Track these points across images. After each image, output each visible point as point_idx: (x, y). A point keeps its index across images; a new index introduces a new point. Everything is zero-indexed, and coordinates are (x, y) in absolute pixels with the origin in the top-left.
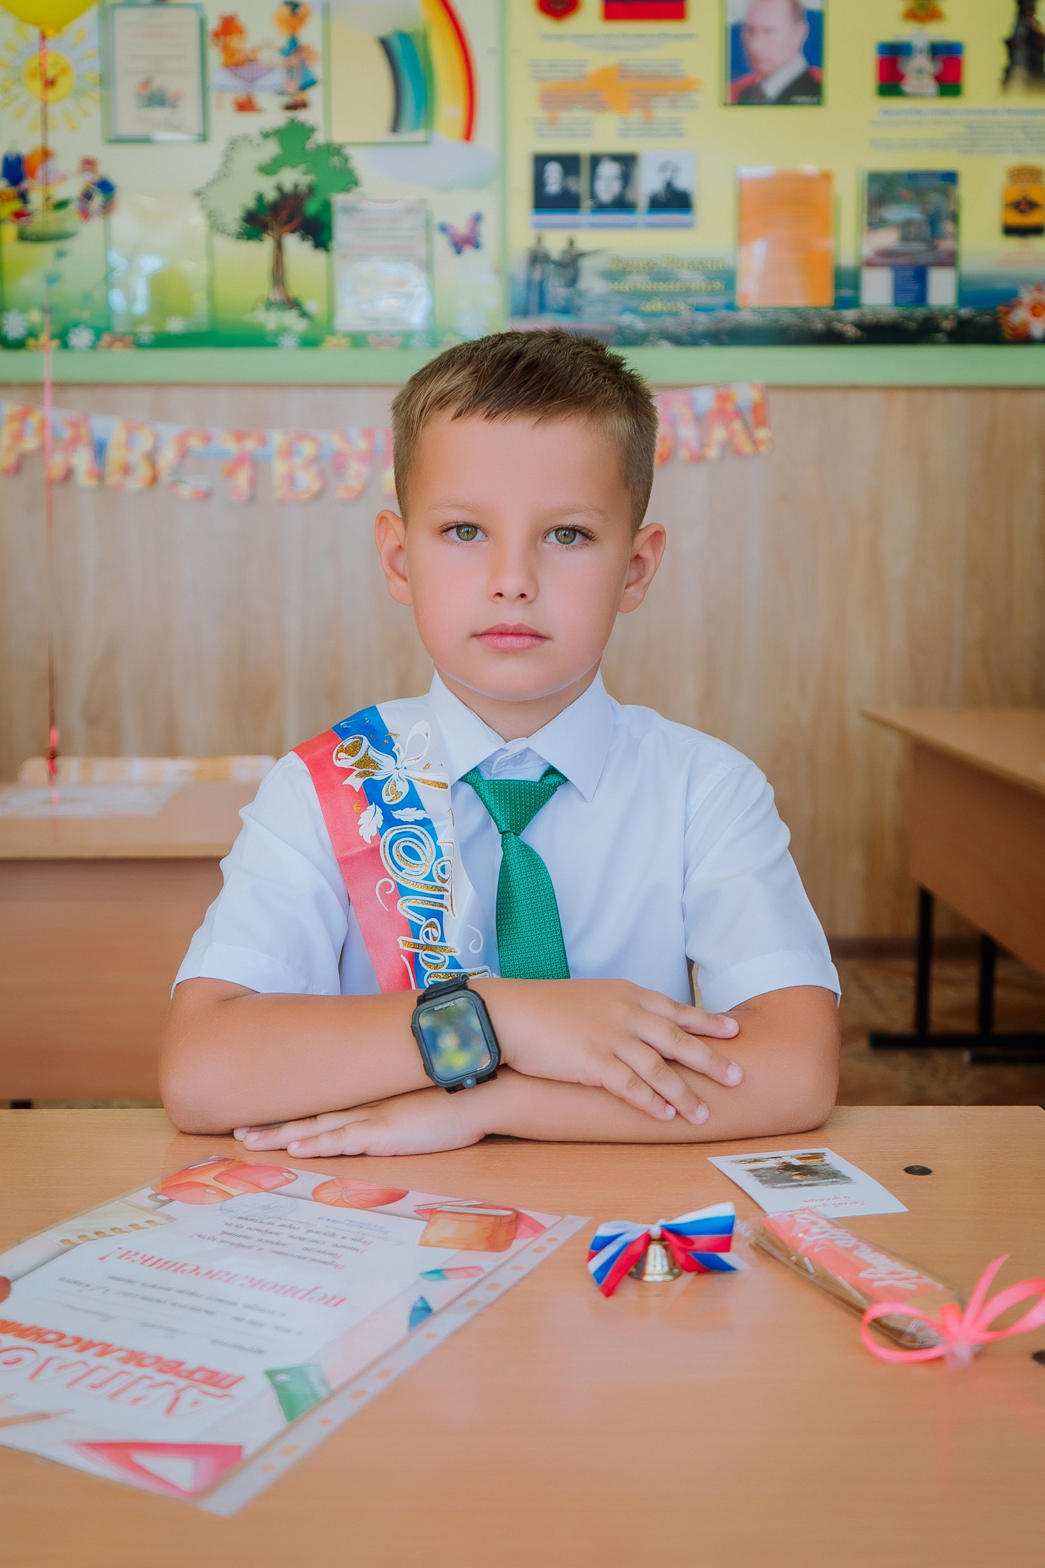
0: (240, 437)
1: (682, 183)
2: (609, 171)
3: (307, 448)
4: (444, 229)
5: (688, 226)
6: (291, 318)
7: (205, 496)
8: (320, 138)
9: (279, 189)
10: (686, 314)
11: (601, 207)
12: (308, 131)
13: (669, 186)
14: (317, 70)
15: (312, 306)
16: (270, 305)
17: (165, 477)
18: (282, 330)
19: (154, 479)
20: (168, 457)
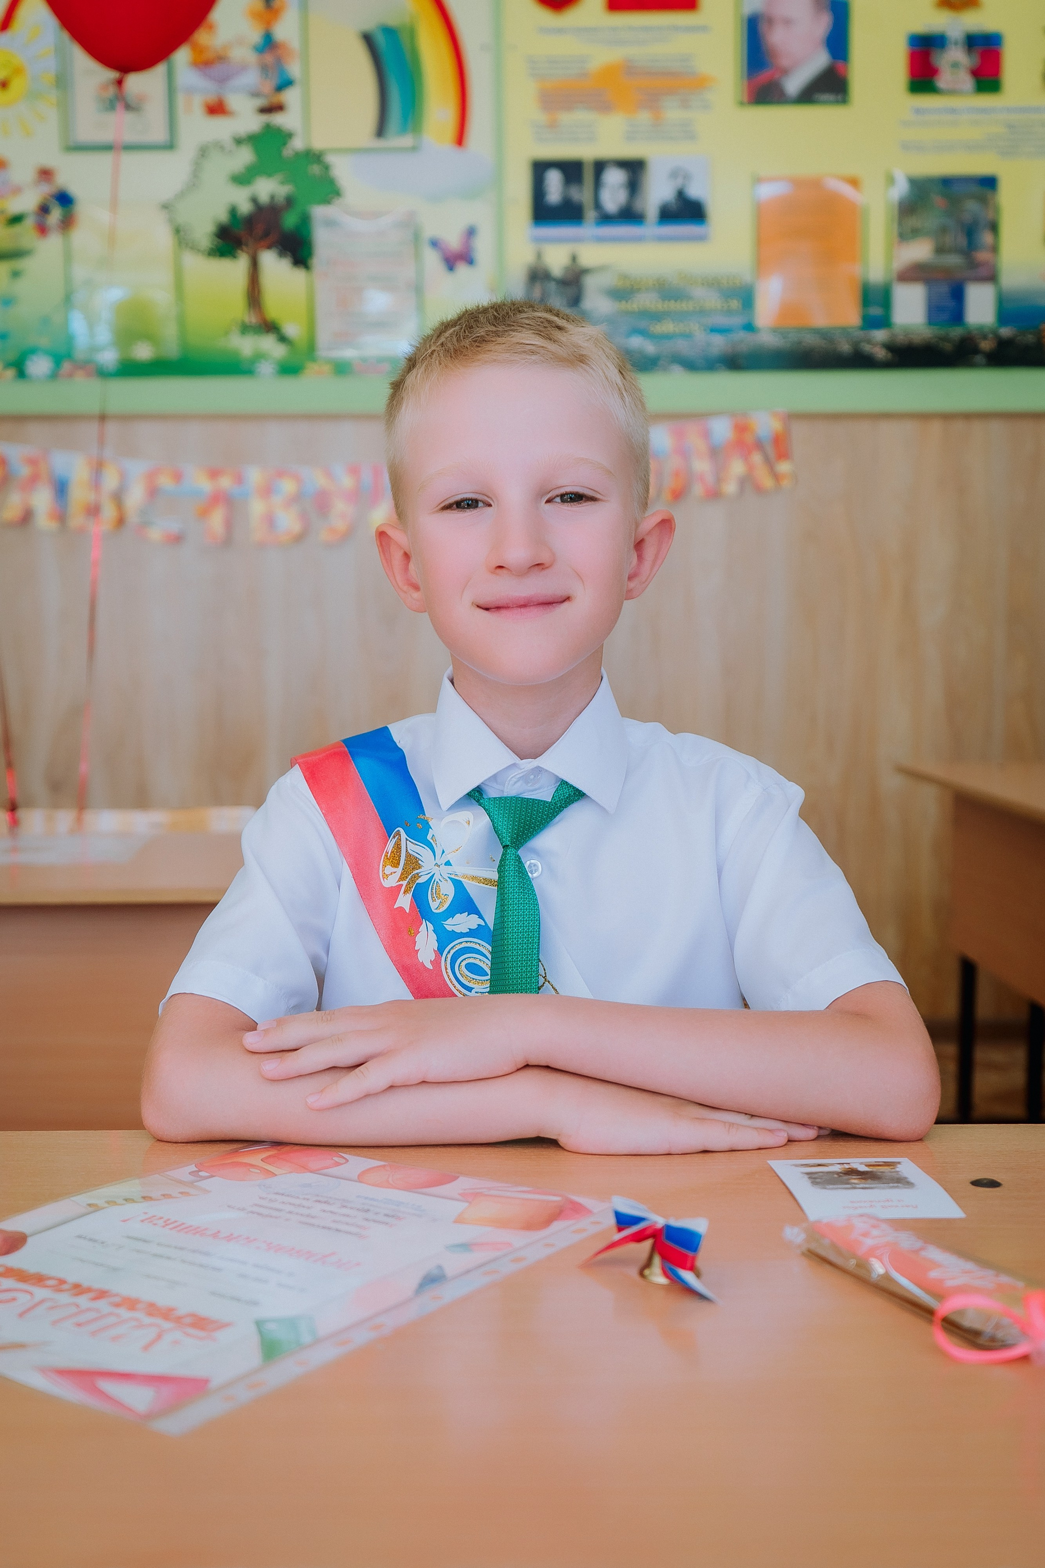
0: (214, 474)
1: (694, 192)
2: (615, 178)
3: (288, 486)
4: (435, 244)
5: (702, 238)
6: (268, 344)
7: (177, 539)
8: (298, 144)
9: (254, 200)
10: (700, 336)
11: (606, 219)
12: (285, 136)
13: (681, 195)
14: (294, 69)
15: (291, 329)
16: (245, 329)
17: (133, 518)
18: (259, 356)
19: (121, 521)
20: (135, 497)
